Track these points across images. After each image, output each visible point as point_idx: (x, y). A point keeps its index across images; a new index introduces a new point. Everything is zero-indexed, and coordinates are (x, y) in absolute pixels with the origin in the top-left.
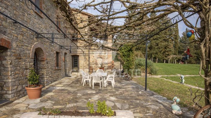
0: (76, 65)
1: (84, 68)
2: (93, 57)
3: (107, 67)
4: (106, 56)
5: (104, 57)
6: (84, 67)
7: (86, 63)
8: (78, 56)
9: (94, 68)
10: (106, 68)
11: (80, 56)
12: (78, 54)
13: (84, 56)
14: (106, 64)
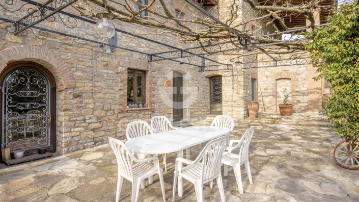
0: (218, 97)
1: (232, 106)
2: (265, 79)
3: (307, 104)
4: (303, 73)
5: (297, 77)
6: (233, 103)
7: (238, 93)
8: (221, 76)
9: (269, 105)
10: (302, 105)
11: (223, 78)
12: (219, 74)
13: (233, 75)
14: (304, 94)
